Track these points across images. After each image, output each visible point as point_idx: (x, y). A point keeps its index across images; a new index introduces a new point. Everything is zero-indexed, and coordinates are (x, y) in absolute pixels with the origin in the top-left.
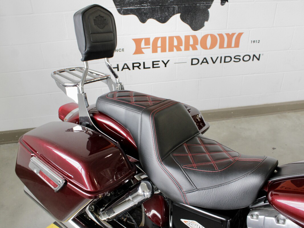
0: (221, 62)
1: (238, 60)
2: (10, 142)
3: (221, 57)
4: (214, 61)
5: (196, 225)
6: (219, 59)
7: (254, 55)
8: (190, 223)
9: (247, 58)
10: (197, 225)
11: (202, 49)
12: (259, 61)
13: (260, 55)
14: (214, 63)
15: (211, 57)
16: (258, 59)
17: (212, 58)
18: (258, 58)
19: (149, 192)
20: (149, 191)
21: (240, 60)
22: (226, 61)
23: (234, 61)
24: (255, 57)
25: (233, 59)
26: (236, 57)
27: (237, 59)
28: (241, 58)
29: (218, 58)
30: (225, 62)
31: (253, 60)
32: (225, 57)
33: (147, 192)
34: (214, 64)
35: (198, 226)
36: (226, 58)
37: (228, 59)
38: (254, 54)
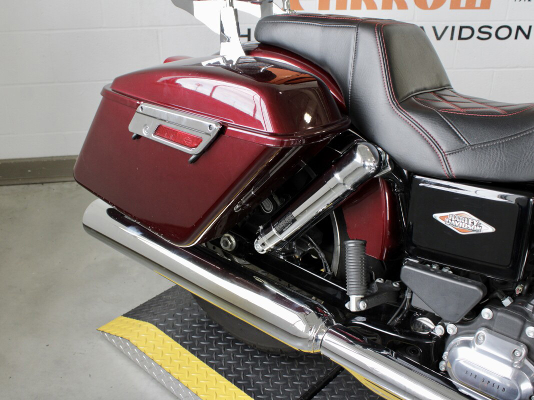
0: (452, 38)
1: (487, 36)
2: (15, 182)
3: (453, 28)
4: (439, 35)
5: (466, 219)
6: (449, 31)
7: (519, 28)
8: (453, 219)
9: (504, 33)
10: (468, 219)
11: (416, 7)
12: (528, 40)
13: (530, 27)
14: (438, 38)
15: (434, 25)
16: (527, 37)
17: (434, 28)
18: (527, 33)
19: (374, 162)
20: (374, 160)
21: (490, 35)
22: (463, 36)
23: (478, 38)
24: (520, 32)
25: (477, 34)
26: (483, 30)
27: (485, 33)
28: (493, 31)
29: (447, 28)
30: (460, 38)
31: (516, 38)
32: (461, 28)
33: (371, 161)
34: (439, 41)
35: (470, 221)
36: (464, 30)
37: (466, 33)
38: (519, 25)
